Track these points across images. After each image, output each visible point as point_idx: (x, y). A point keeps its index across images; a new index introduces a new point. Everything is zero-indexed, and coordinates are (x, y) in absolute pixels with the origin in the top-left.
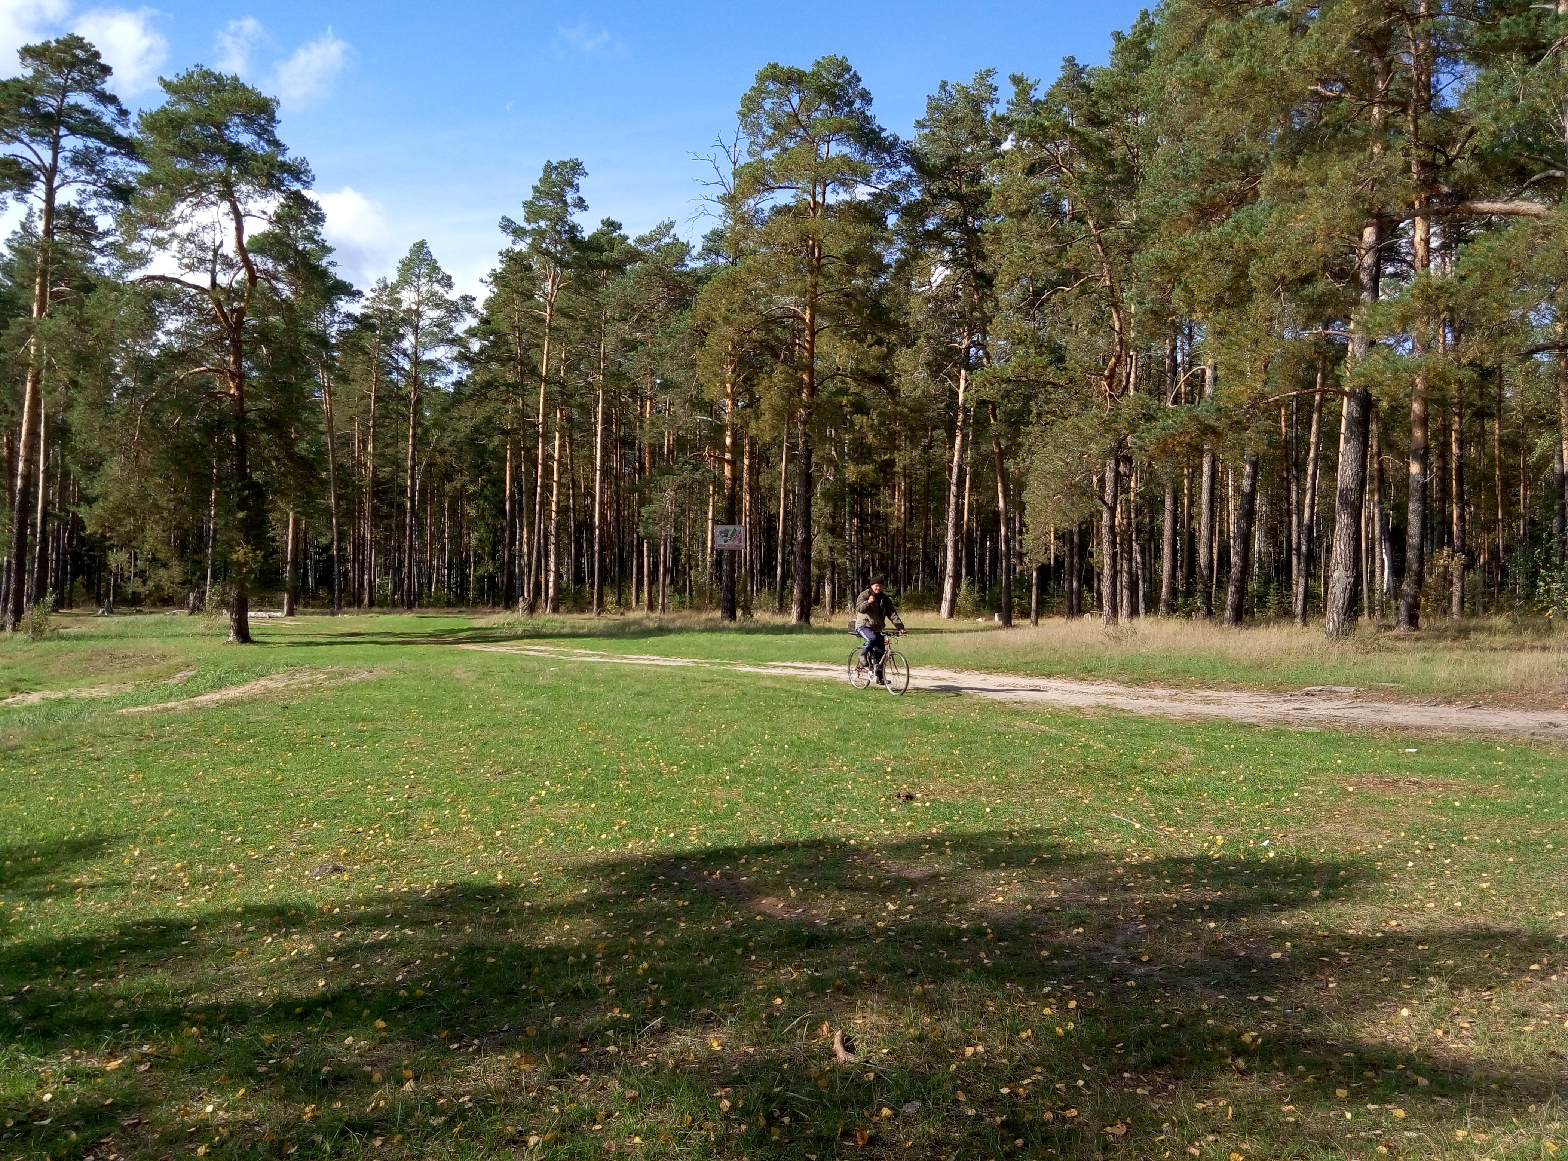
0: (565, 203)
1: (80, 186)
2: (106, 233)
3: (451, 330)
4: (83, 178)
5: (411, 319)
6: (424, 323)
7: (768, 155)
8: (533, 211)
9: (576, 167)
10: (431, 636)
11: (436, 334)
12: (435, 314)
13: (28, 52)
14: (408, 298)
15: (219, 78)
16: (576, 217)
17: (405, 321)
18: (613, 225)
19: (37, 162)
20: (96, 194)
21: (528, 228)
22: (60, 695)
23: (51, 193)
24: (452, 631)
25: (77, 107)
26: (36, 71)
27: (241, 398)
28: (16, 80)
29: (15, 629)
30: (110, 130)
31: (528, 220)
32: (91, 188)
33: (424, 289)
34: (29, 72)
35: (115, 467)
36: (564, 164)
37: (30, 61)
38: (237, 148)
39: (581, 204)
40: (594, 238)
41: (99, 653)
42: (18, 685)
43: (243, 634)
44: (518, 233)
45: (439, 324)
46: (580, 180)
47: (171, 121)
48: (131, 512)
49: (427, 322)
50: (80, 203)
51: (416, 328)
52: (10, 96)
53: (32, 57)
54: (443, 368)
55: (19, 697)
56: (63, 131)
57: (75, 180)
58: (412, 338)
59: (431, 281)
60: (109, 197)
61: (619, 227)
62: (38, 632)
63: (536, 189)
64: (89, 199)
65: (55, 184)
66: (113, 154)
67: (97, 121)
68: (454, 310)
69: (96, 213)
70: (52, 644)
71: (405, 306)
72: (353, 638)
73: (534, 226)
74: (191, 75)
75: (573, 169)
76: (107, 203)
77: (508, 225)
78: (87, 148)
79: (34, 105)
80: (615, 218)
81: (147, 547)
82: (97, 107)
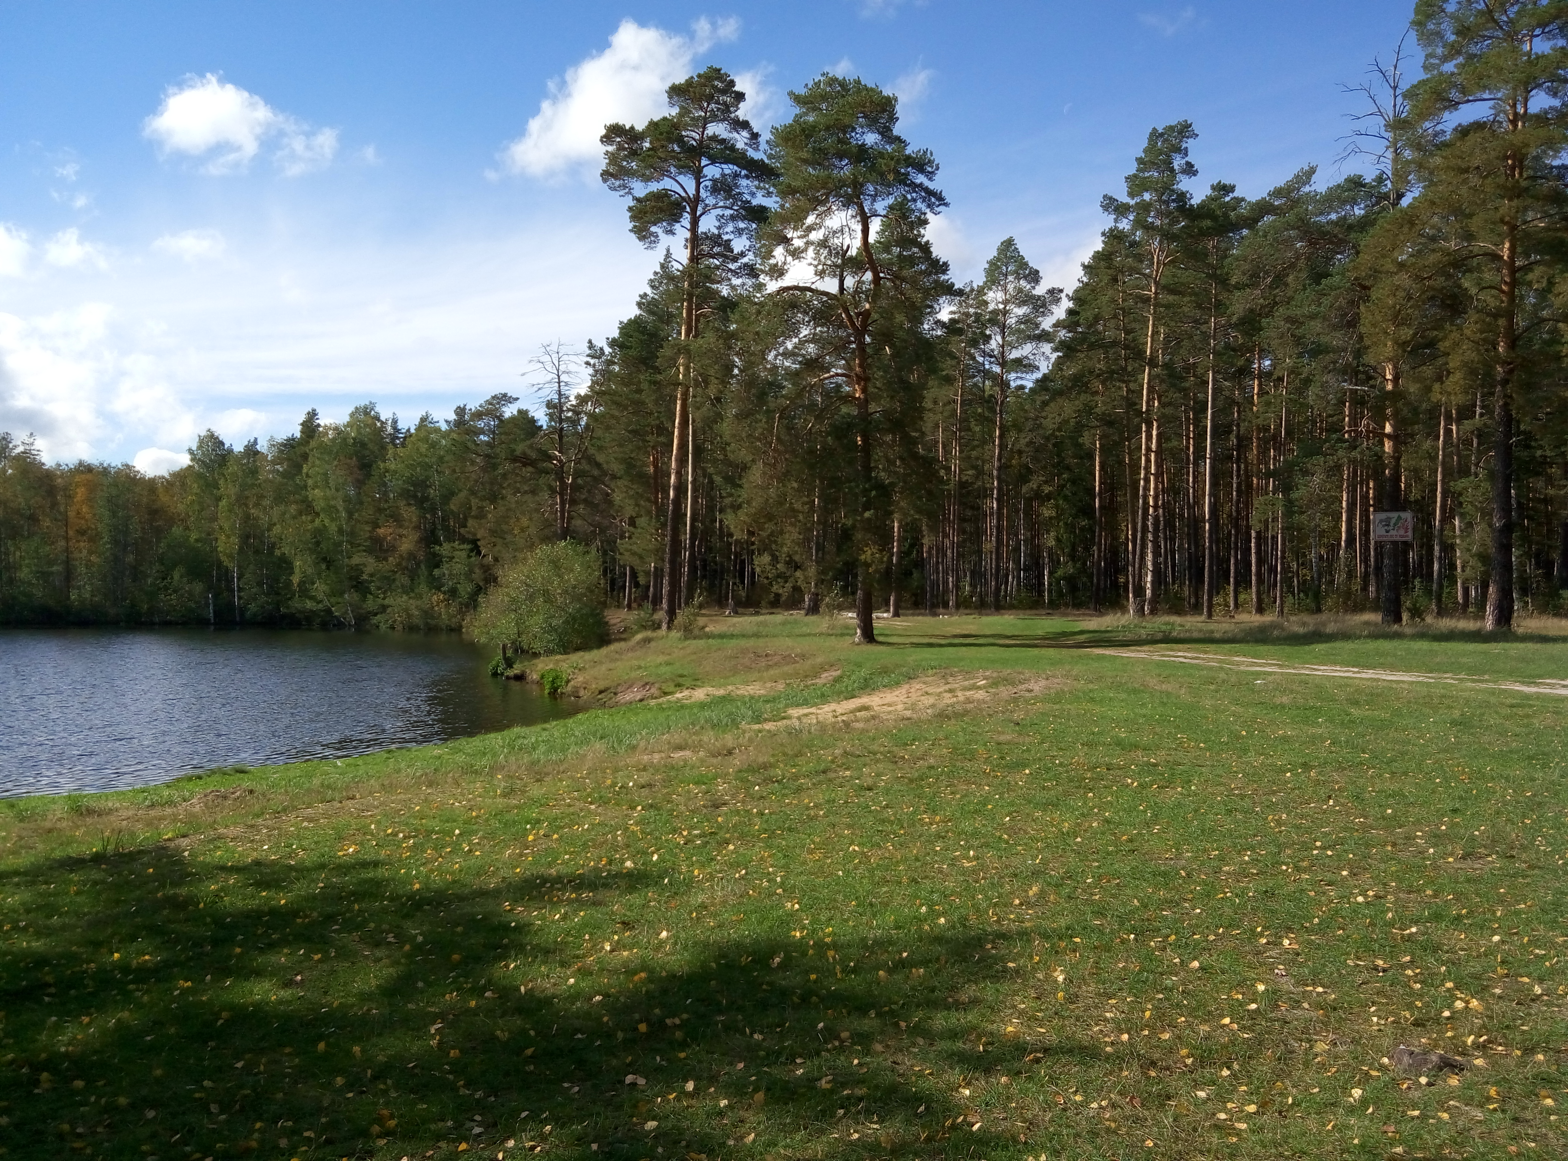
0: (1172, 170)
1: (719, 212)
2: (742, 254)
3: (1037, 326)
4: (721, 204)
5: (997, 319)
6: (1012, 321)
7: (1449, 67)
8: (1136, 184)
9: (1184, 130)
10: (1044, 638)
11: (1023, 331)
12: (1021, 311)
13: (675, 91)
14: (995, 298)
15: (843, 84)
16: (1184, 184)
17: (993, 321)
18: (1224, 189)
19: (683, 194)
20: (733, 218)
21: (1132, 202)
22: (721, 692)
23: (695, 222)
24: (1064, 634)
25: (714, 138)
26: (682, 107)
27: (866, 401)
28: (665, 119)
29: (669, 628)
30: (744, 154)
31: (1131, 195)
32: (728, 212)
33: (1010, 287)
34: (675, 111)
35: (756, 475)
36: (1171, 128)
37: (676, 99)
38: (862, 148)
39: (1190, 170)
40: (1202, 206)
41: (744, 651)
42: (681, 680)
43: (869, 635)
44: (1120, 210)
45: (1025, 320)
46: (1190, 144)
47: (803, 130)
48: (770, 518)
49: (1013, 321)
50: (719, 228)
51: (1003, 328)
52: (661, 134)
53: (678, 95)
54: (1030, 365)
55: (686, 693)
56: (704, 162)
57: (715, 207)
58: (999, 338)
59: (1018, 279)
60: (744, 218)
61: (1232, 189)
62: (688, 632)
63: (1140, 161)
64: (726, 224)
65: (698, 213)
66: (747, 177)
67: (733, 148)
68: (1040, 305)
69: (731, 237)
70: (701, 643)
71: (991, 307)
72: (967, 640)
73: (1137, 199)
74: (817, 84)
75: (1180, 132)
76: (742, 225)
77: (1111, 205)
78: (723, 175)
79: (680, 140)
80: (1227, 181)
81: (785, 549)
82: (731, 135)
